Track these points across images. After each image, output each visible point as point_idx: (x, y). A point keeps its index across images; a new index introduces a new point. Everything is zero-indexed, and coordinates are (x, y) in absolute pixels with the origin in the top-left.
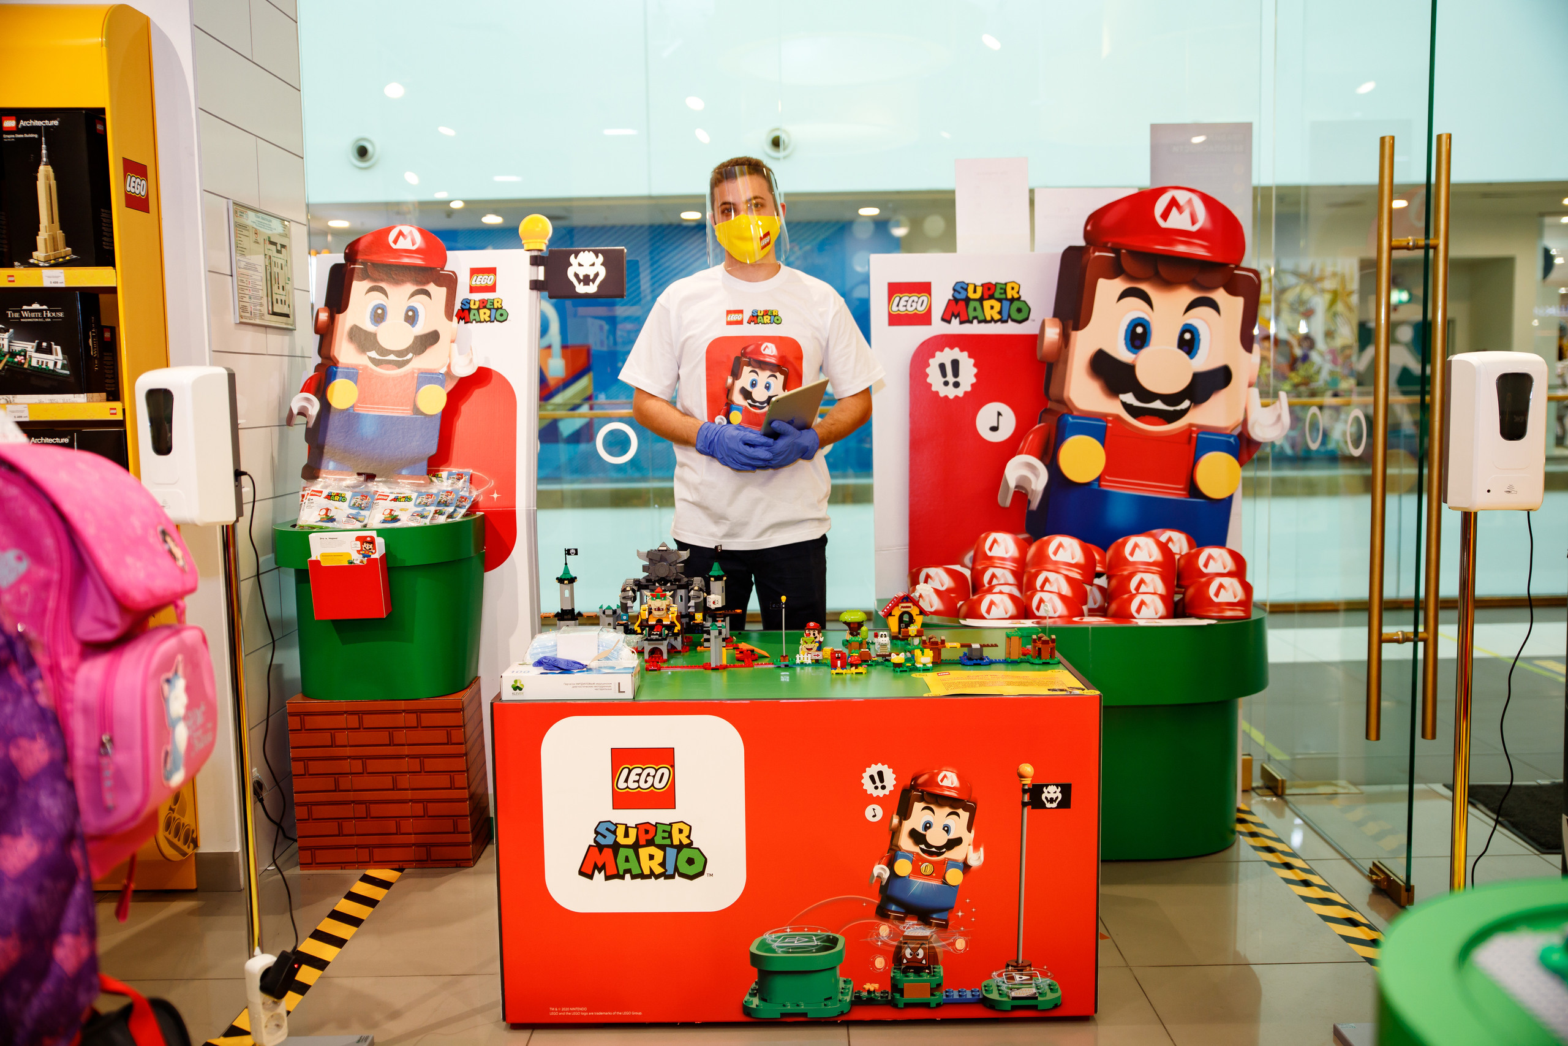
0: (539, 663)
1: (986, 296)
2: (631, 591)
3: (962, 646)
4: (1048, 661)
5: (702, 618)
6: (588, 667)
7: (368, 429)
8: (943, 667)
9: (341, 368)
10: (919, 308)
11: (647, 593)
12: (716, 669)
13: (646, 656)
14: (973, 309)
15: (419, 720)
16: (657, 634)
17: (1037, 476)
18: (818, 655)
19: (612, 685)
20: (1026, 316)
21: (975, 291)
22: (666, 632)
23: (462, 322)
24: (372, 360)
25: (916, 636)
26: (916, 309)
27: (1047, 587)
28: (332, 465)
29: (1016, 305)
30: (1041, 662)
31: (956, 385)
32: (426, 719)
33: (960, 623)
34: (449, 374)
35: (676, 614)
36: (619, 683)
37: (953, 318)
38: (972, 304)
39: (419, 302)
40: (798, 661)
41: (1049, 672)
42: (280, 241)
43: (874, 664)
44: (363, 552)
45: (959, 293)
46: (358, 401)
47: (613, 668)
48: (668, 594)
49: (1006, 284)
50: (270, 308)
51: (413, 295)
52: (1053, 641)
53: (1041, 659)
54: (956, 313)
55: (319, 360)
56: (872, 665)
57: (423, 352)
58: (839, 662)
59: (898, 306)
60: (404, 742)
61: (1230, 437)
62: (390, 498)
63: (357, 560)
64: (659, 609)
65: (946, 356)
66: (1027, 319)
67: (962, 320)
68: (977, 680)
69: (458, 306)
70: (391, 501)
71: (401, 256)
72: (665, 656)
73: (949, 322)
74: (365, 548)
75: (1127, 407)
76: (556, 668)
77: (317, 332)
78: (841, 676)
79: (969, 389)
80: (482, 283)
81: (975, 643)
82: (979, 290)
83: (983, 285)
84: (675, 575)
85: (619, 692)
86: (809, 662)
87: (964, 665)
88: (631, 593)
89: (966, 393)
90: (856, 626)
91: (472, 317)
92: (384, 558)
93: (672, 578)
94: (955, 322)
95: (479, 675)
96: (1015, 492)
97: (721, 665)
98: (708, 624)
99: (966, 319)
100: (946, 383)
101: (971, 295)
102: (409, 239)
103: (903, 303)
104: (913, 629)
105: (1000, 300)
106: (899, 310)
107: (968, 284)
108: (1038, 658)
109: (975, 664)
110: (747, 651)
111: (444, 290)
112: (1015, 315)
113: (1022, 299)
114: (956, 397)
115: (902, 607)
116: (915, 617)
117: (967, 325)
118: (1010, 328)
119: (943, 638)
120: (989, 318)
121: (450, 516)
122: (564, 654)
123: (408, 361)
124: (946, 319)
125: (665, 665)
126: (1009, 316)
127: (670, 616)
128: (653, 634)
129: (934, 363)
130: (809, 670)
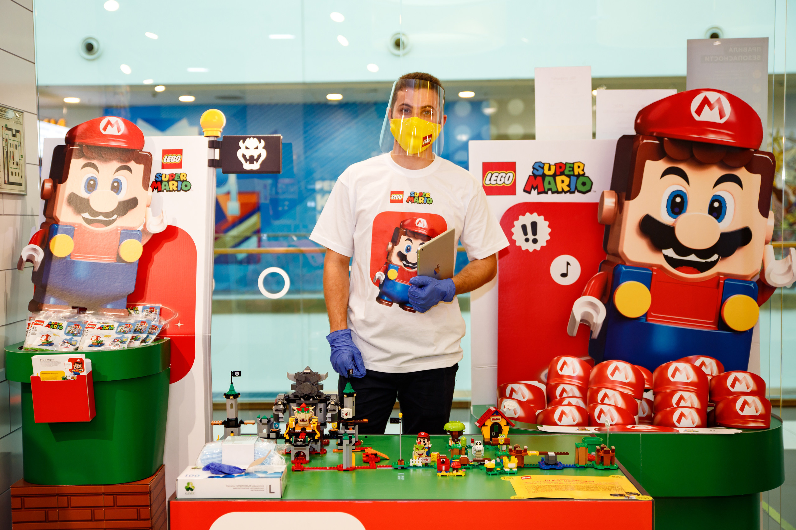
0: (207, 468)
1: (558, 173)
2: (282, 405)
3: (541, 454)
4: (609, 467)
5: (336, 426)
6: (246, 472)
7: (81, 273)
8: (526, 471)
9: (62, 225)
10: (507, 182)
11: (294, 406)
12: (347, 470)
13: (293, 458)
14: (548, 183)
15: (115, 501)
16: (301, 441)
17: (598, 312)
18: (427, 460)
19: (265, 488)
20: (589, 188)
21: (549, 169)
22: (309, 439)
23: (156, 191)
24: (85, 219)
25: (504, 444)
26: (504, 182)
27: (607, 401)
28: (52, 300)
29: (581, 179)
30: (603, 468)
31: (535, 241)
32: (121, 500)
33: (538, 429)
34: (144, 231)
35: (316, 424)
36: (270, 486)
37: (533, 190)
38: (547, 179)
39: (123, 175)
40: (411, 464)
41: (610, 477)
42: (15, 127)
43: (471, 467)
44: (74, 371)
45: (537, 170)
46: (74, 251)
47: (265, 472)
48: (311, 408)
49: (573, 164)
50: (6, 179)
51: (118, 170)
52: (613, 451)
53: (603, 465)
54: (535, 186)
55: (44, 219)
56: (469, 468)
57: (125, 214)
58: (444, 467)
59: (490, 180)
60: (103, 518)
61: (750, 284)
62: (97, 327)
63: (69, 376)
64: (303, 420)
65: (527, 219)
66: (589, 191)
67: (539, 191)
68: (553, 484)
69: (152, 179)
70: (98, 329)
71: (109, 140)
72: (307, 458)
73: (529, 193)
74: (76, 367)
75: (669, 259)
76: (220, 473)
77: (43, 197)
78: (444, 478)
79: (545, 244)
80: (172, 161)
81: (551, 451)
82: (553, 168)
83: (555, 165)
84: (316, 392)
85: (270, 492)
86: (420, 465)
87: (542, 469)
88: (282, 407)
89: (542, 247)
90: (457, 434)
91: (163, 187)
92: (90, 375)
93: (314, 395)
94: (534, 192)
95: (164, 464)
96: (580, 324)
97: (351, 467)
98: (342, 431)
99: (542, 190)
100: (527, 240)
101: (547, 172)
102: (115, 127)
103: (494, 178)
104: (501, 438)
105: (568, 176)
106: (491, 183)
107: (544, 164)
108: (601, 465)
109: (551, 469)
110: (372, 454)
111: (142, 167)
112: (580, 187)
113: (586, 175)
114: (535, 250)
115: (493, 419)
116: (503, 427)
117: (543, 195)
118: (577, 198)
119: (526, 447)
120: (560, 190)
121: (144, 341)
122: (228, 461)
123: (113, 221)
124: (527, 190)
125: (307, 466)
126: (576, 188)
127: (312, 425)
128: (298, 441)
129: (518, 224)
130: (420, 471)
